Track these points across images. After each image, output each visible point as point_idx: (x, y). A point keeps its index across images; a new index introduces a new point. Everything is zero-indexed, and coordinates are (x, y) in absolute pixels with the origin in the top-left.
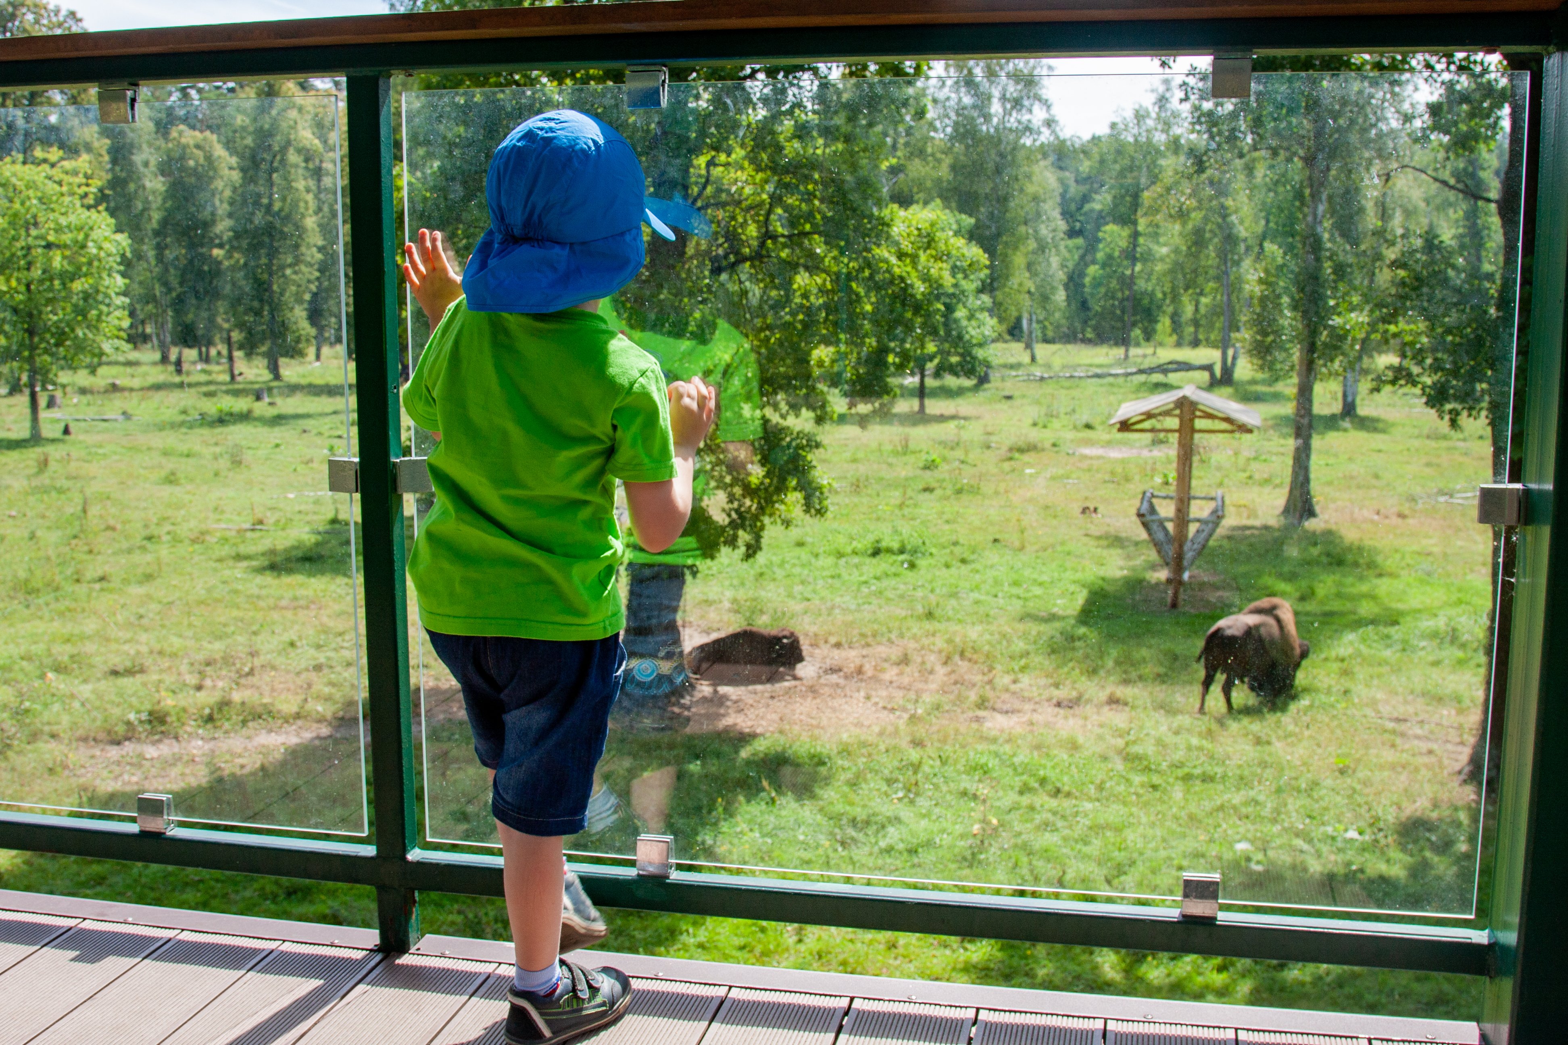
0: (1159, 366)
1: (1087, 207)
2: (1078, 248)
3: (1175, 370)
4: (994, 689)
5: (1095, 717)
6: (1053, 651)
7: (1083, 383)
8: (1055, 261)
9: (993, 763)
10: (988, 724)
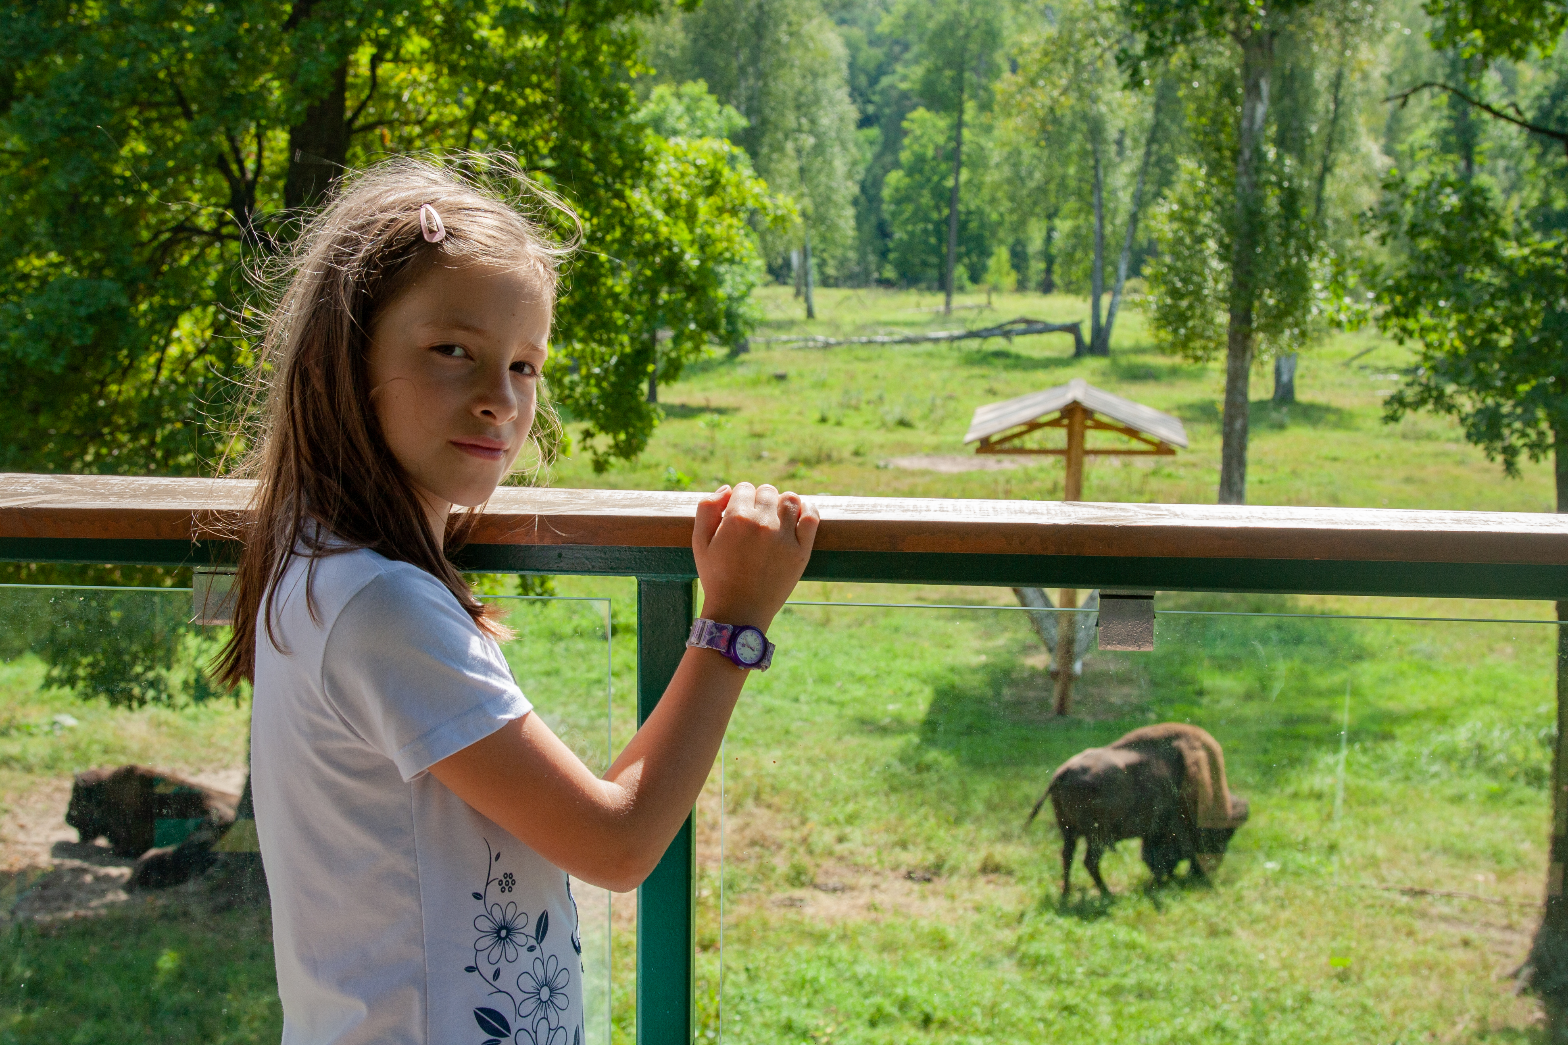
0: (1000, 326)
1: (885, 81)
2: (871, 143)
3: (1024, 333)
4: (811, 852)
5: (966, 895)
6: (893, 789)
7: (888, 351)
8: (840, 165)
9: (825, 976)
10: (809, 911)
